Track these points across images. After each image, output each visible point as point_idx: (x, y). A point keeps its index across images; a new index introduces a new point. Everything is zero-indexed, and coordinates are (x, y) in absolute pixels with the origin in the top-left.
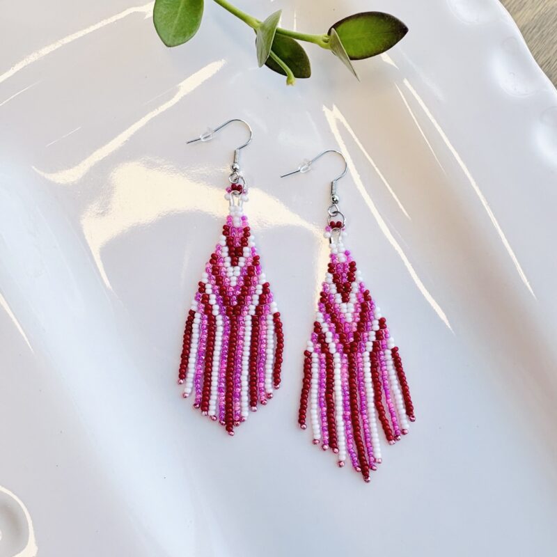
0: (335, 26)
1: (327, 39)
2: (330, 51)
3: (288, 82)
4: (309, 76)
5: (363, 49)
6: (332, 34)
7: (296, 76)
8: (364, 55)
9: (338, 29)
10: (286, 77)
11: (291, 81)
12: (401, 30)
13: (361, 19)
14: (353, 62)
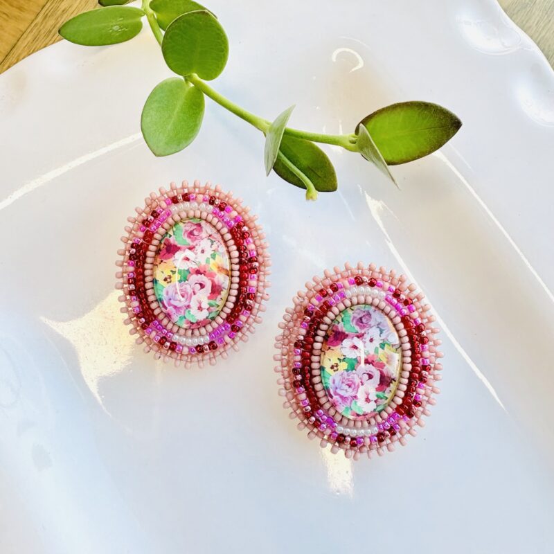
0: (365, 122)
1: (354, 139)
2: (358, 155)
3: (308, 197)
4: (334, 189)
5: (402, 150)
6: (360, 131)
7: (318, 189)
8: (404, 157)
9: (367, 126)
10: (305, 191)
11: (311, 195)
12: (452, 124)
13: (399, 110)
14: (390, 167)
